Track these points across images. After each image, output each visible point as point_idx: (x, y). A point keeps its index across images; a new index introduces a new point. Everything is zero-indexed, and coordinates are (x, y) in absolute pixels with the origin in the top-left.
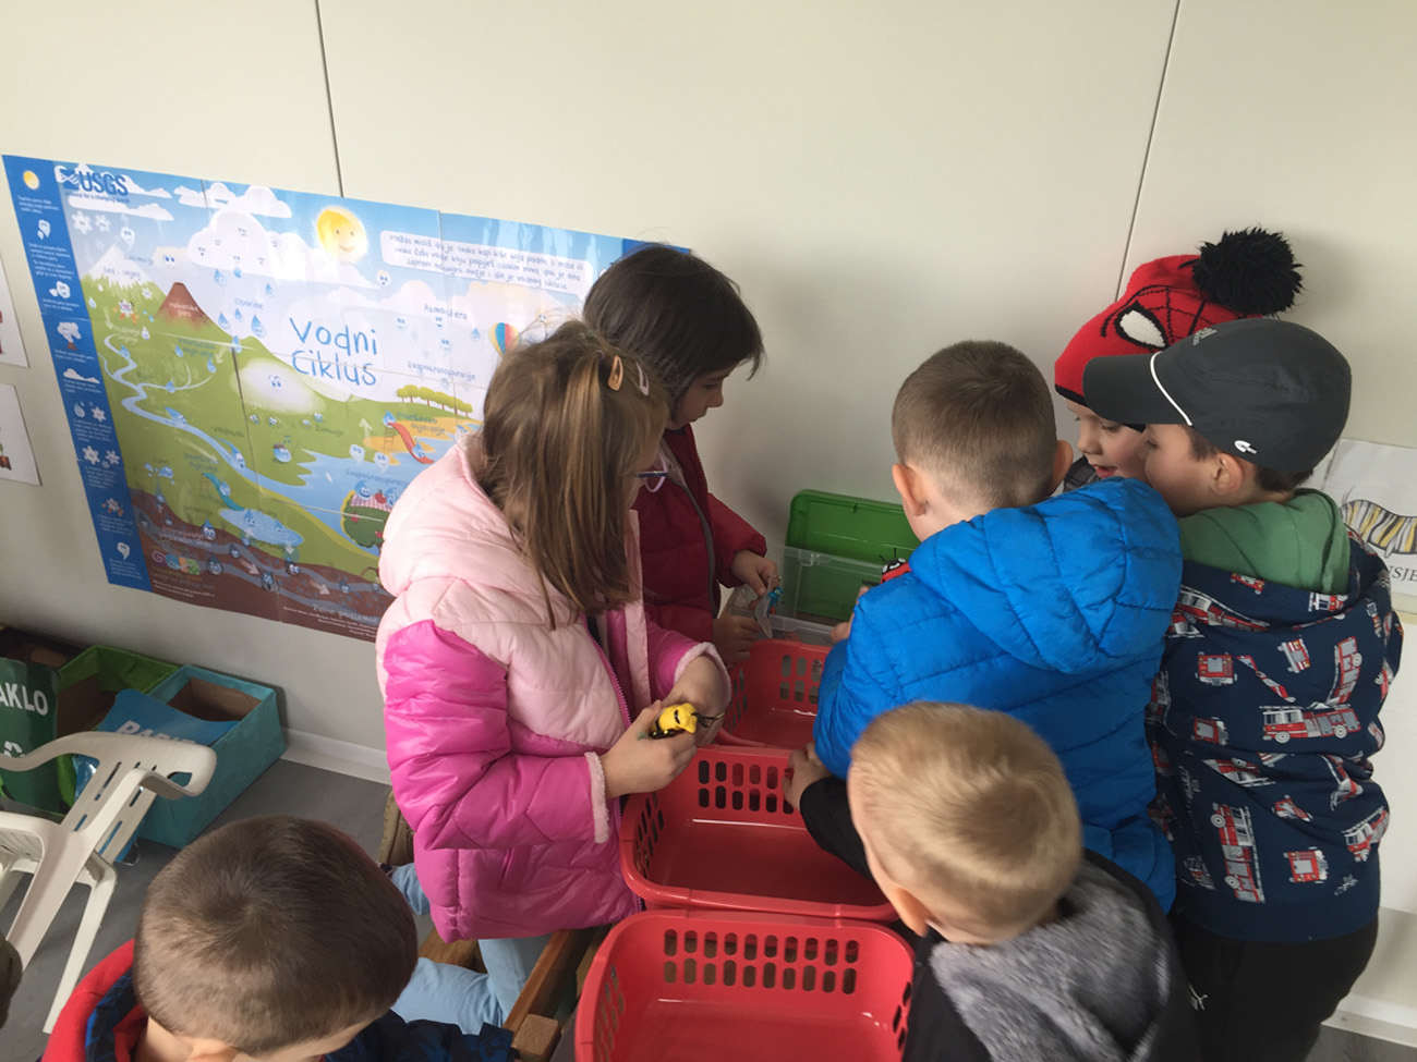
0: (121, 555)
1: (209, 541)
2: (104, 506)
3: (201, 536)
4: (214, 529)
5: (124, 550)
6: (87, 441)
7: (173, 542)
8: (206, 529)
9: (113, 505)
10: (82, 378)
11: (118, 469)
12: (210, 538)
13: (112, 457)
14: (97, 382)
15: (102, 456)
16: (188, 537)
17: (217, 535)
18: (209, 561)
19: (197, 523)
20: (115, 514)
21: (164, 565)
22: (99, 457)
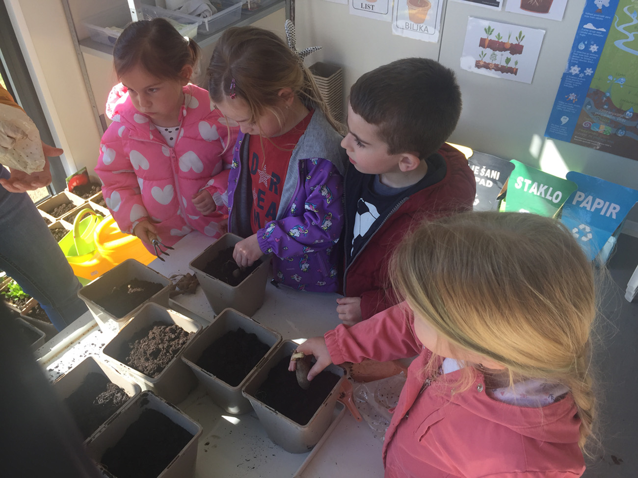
0: (561, 122)
1: (626, 119)
2: (566, 96)
3: (622, 116)
4: (633, 113)
5: (564, 120)
6: (577, 62)
7: (602, 117)
8: (628, 112)
9: (572, 97)
10: (595, 29)
11: (589, 79)
12: (627, 117)
13: (589, 71)
14: (605, 31)
15: (581, 71)
16: (614, 115)
17: (633, 116)
18: (619, 129)
19: (624, 109)
20: (571, 101)
21: (589, 129)
22: (579, 71)
